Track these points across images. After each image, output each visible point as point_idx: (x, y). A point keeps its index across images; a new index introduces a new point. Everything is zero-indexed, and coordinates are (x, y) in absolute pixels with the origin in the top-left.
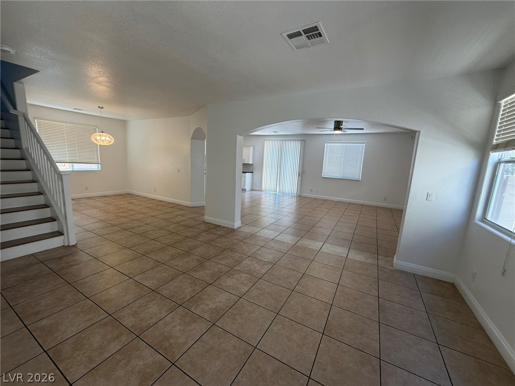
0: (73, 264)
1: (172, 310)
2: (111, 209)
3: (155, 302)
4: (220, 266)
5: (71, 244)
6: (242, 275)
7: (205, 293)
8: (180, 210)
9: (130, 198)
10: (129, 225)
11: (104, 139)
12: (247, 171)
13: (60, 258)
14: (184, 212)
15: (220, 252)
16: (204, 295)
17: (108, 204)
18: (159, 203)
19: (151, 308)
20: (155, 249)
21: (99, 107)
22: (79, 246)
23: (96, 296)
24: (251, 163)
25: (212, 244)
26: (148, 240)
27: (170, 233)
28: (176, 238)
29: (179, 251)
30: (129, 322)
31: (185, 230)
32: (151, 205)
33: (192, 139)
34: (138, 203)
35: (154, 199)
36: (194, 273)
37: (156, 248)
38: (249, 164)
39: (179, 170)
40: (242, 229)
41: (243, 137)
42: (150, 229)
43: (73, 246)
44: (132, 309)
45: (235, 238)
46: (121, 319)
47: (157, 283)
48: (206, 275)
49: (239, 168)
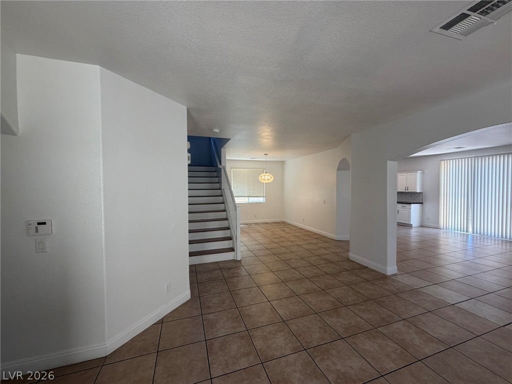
0: (235, 275)
1: (296, 351)
2: (269, 234)
3: (283, 333)
4: (359, 319)
5: (238, 260)
6: (390, 344)
7: (334, 347)
8: (324, 242)
9: (283, 226)
10: (278, 250)
11: (267, 178)
12: (412, 201)
13: (230, 269)
14: (327, 245)
15: (361, 300)
16: (333, 348)
17: (268, 230)
18: (306, 233)
19: (278, 338)
20: (294, 279)
21: (265, 154)
22: (243, 262)
23: (243, 308)
24: (418, 191)
25: (354, 288)
26: (290, 267)
27: (310, 265)
28: (315, 271)
29: (316, 287)
30: (259, 343)
31: (325, 265)
32: (298, 234)
33: (338, 170)
34: (289, 231)
35: (302, 229)
36: (326, 318)
37: (295, 277)
38: (415, 193)
39: (325, 201)
40: (399, 278)
41: (397, 162)
42: (293, 258)
43: (239, 261)
44: (263, 332)
45: (386, 287)
46: (254, 338)
47: (288, 314)
48: (339, 324)
49: (392, 198)
